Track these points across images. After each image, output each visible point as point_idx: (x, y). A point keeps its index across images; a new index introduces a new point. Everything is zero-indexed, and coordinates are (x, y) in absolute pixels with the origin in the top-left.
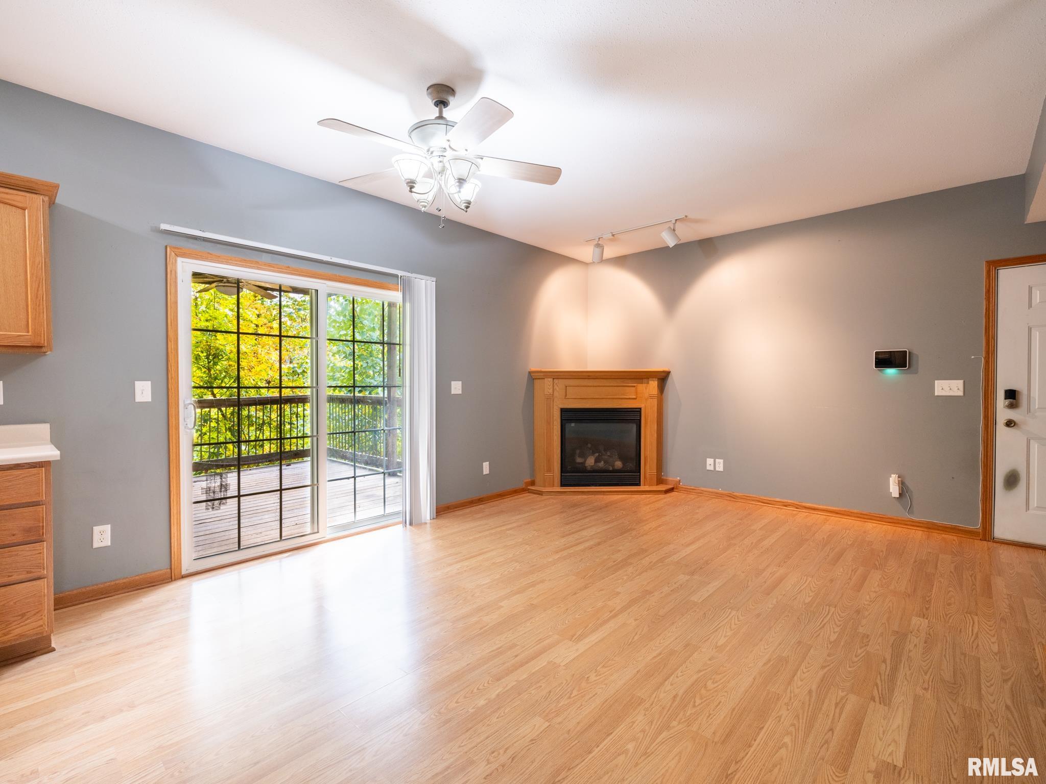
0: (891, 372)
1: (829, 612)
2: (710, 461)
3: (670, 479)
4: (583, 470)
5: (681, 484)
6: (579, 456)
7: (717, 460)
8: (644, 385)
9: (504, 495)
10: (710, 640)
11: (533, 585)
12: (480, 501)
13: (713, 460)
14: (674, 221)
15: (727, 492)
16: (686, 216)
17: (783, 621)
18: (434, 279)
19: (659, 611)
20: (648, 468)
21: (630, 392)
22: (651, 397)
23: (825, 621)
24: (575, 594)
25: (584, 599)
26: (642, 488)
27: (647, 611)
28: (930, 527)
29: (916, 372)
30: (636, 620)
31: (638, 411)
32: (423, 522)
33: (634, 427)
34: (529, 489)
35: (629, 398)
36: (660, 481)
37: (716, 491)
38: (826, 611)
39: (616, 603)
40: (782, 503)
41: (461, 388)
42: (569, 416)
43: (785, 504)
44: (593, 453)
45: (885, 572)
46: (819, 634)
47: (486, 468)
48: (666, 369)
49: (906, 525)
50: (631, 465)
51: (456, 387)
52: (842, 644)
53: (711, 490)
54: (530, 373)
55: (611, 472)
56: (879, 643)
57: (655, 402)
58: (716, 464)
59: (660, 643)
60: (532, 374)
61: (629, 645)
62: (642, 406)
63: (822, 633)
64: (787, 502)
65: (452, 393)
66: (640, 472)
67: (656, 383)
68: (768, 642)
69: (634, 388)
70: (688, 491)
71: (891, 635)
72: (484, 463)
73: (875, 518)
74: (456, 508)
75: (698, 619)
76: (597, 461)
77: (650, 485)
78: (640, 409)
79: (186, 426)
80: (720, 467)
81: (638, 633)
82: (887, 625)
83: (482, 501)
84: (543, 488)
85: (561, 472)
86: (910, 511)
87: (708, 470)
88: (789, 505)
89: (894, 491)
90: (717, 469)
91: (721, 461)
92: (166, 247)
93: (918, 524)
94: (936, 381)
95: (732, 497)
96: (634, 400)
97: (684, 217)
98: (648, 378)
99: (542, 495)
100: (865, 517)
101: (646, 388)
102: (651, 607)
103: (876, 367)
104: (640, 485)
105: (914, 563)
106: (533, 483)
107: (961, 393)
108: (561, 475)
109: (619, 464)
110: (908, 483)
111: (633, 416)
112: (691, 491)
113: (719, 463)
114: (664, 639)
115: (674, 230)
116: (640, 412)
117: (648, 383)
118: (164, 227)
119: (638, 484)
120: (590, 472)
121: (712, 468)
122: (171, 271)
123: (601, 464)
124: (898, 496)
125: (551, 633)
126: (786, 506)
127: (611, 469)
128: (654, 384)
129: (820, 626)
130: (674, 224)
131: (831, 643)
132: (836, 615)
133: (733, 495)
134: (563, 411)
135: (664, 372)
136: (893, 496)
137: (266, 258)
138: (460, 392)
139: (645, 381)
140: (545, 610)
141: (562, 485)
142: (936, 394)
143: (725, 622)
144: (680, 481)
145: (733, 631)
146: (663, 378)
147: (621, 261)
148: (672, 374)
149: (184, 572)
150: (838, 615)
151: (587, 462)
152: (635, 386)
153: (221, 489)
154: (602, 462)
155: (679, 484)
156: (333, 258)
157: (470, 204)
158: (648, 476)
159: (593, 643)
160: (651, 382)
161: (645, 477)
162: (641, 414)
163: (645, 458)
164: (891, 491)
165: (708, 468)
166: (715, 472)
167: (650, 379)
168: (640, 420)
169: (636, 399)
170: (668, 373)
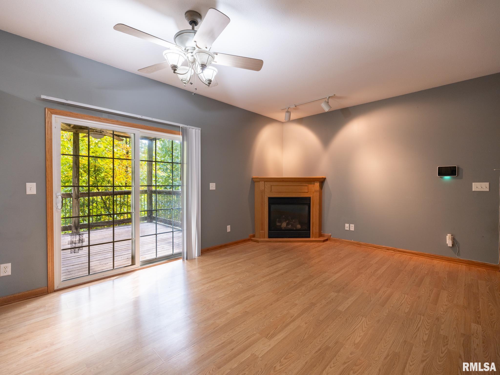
0: (447, 178)
1: (420, 319)
2: (347, 225)
3: (326, 234)
4: (280, 229)
5: (332, 237)
6: (279, 222)
7: (351, 225)
8: (312, 185)
9: (239, 243)
10: (350, 339)
11: (248, 298)
12: (225, 246)
13: (349, 224)
14: (328, 98)
15: (356, 242)
16: (334, 95)
17: (394, 325)
18: (200, 129)
19: (319, 317)
20: (314, 228)
21: (305, 189)
22: (316, 191)
23: (419, 326)
24: (271, 305)
25: (277, 308)
26: (311, 239)
27: (312, 317)
28: (470, 263)
29: (462, 178)
30: (306, 323)
31: (309, 199)
32: (194, 258)
33: (307, 207)
34: (252, 239)
35: (304, 192)
36: (321, 235)
37: (350, 241)
38: (418, 318)
39: (294, 311)
40: (386, 248)
41: (215, 186)
42: (273, 201)
43: (388, 249)
44: (285, 221)
45: (449, 292)
46: (417, 335)
47: (229, 228)
48: (324, 177)
49: (456, 262)
50: (305, 227)
51: (213, 186)
52: (432, 343)
53: (347, 240)
54: (252, 179)
56: (454, 343)
57: (318, 193)
58: (350, 227)
59: (320, 341)
60: (253, 180)
61: (302, 342)
62: (311, 196)
63: (418, 335)
64: (389, 248)
65: (210, 189)
66: (310, 230)
67: (318, 184)
68: (386, 341)
70: (335, 241)
71: (461, 337)
72: (227, 226)
73: (438, 258)
74: (212, 250)
75: (343, 323)
76: (287, 224)
77: (316, 237)
78: (310, 197)
79: (57, 208)
80: (352, 228)
81: (307, 334)
82: (457, 329)
83: (226, 246)
84: (259, 239)
85: (269, 231)
86: (459, 254)
88: (390, 249)
89: (449, 243)
90: (351, 229)
91: (353, 225)
92: (45, 109)
93: (463, 262)
94: (473, 183)
95: (359, 245)
96: (307, 193)
97: (333, 95)
98: (314, 182)
99: (258, 243)
100: (432, 257)
101: (313, 187)
102: (315, 314)
103: (438, 175)
104: (310, 238)
105: (465, 286)
106: (254, 236)
107: (488, 190)
108: (269, 232)
109: (299, 226)
110: (457, 238)
111: (306, 201)
112: (337, 241)
113: (352, 226)
114: (322, 338)
115: (328, 102)
116: (310, 199)
117: (314, 184)
118: (43, 97)
120: (283, 230)
121: (348, 229)
122: (48, 122)
123: (290, 226)
124: (451, 246)
125: (255, 332)
127: (295, 229)
128: (317, 185)
129: (417, 329)
130: (328, 99)
131: (424, 342)
132: (425, 322)
133: (360, 243)
134: (270, 199)
135: (322, 178)
136: (449, 246)
137: (105, 116)
138: (214, 189)
139: (313, 183)
140: (253, 316)
141: (269, 237)
142: (473, 190)
143: (359, 325)
144: (331, 235)
145: (364, 333)
146: (322, 181)
147: (300, 121)
148: (327, 178)
149: (56, 288)
150: (426, 321)
151: (282, 225)
152: (307, 186)
153: (79, 242)
154: (290, 225)
155: (331, 237)
156: (143, 117)
157: (211, 82)
158: (314, 232)
159: (280, 340)
160: (315, 183)
161: (313, 233)
162: (310, 200)
163: (313, 223)
164: (447, 243)
165: (346, 229)
166: (349, 230)
167: (315, 182)
168: (310, 203)
169: (307, 192)
170: (325, 179)
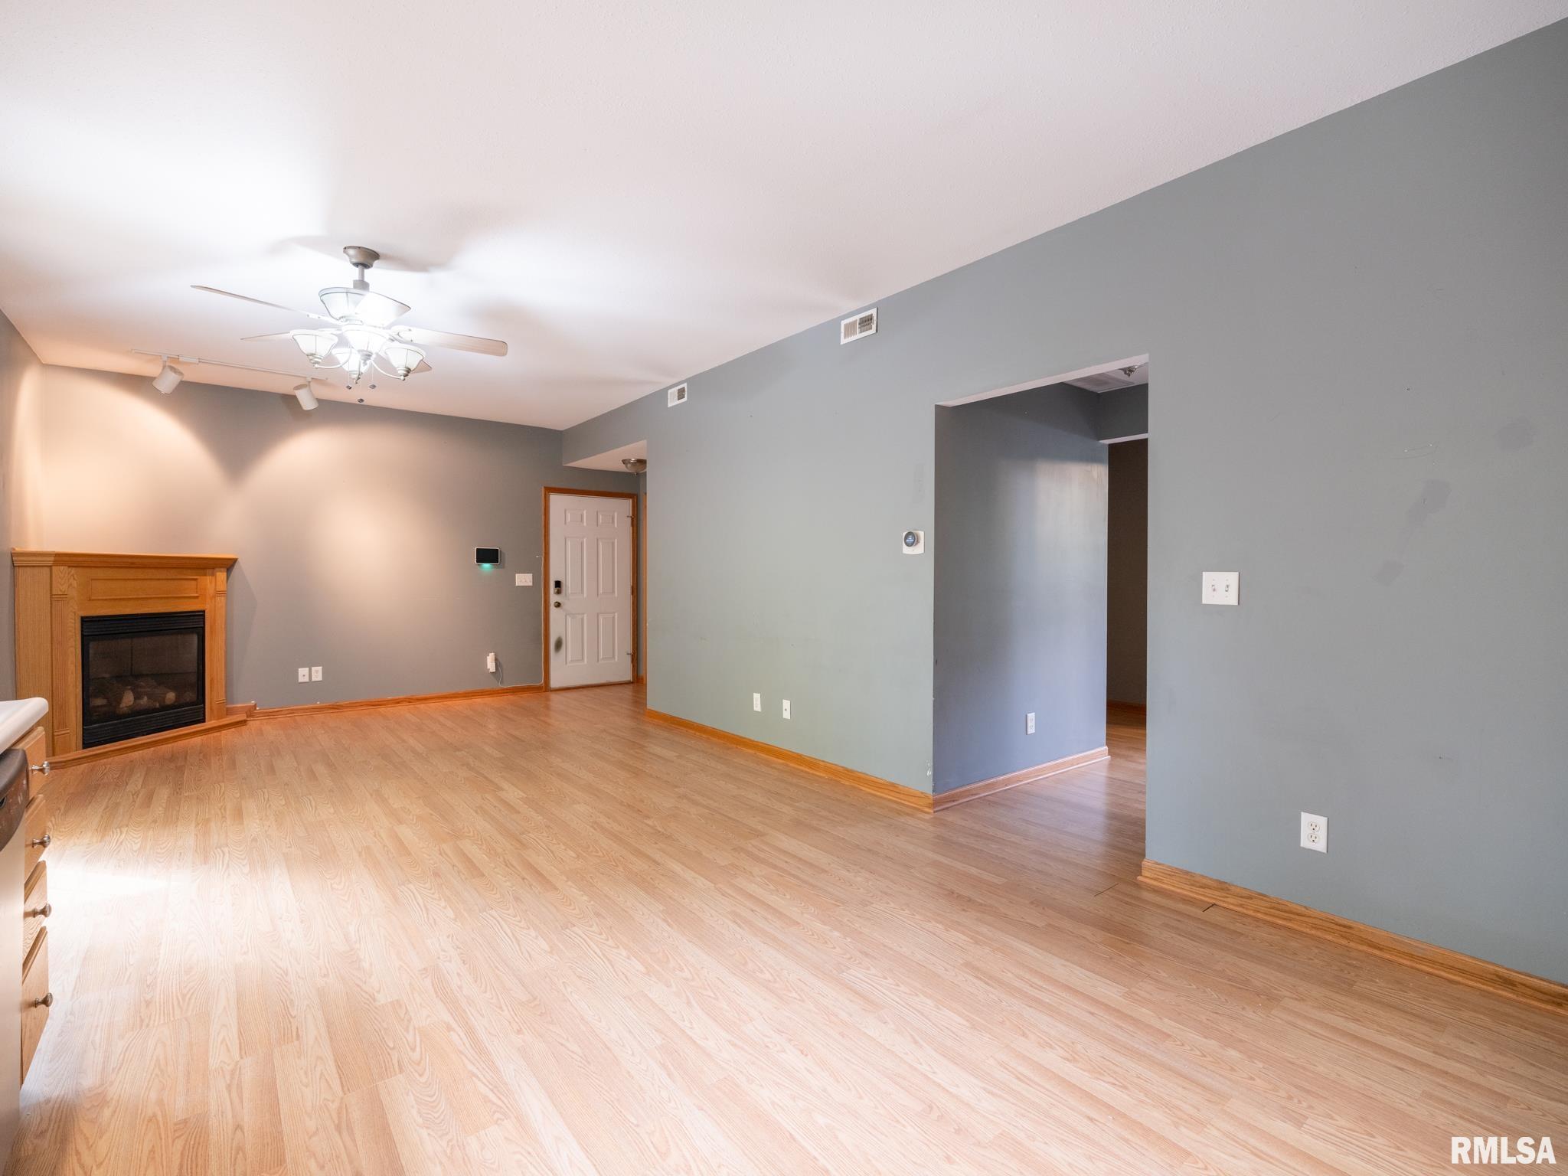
0: (487, 566)
2: (303, 671)
3: (242, 705)
4: (116, 715)
5: (258, 708)
7: (313, 668)
8: (208, 577)
13: (307, 669)
15: (328, 704)
20: (214, 695)
21: (189, 588)
26: (208, 724)
28: (515, 691)
29: (503, 567)
31: (200, 615)
33: (195, 638)
35: (190, 597)
37: (313, 705)
40: (395, 701)
42: (96, 628)
43: (398, 701)
44: (129, 689)
48: (234, 556)
49: (499, 693)
50: (190, 696)
53: (305, 706)
54: (13, 555)
55: (155, 710)
57: (224, 600)
58: (310, 674)
60: (15, 558)
62: (207, 607)
66: (204, 702)
67: (225, 574)
69: (194, 583)
70: (269, 715)
73: (477, 694)
76: (137, 697)
77: (217, 718)
78: (204, 611)
80: (317, 673)
85: (84, 726)
86: (502, 682)
87: (301, 683)
89: (491, 666)
90: (314, 679)
91: (320, 668)
93: (507, 691)
94: (517, 575)
95: (336, 708)
96: (196, 600)
98: (214, 568)
100: (469, 695)
101: (211, 583)
103: (477, 562)
104: (204, 722)
107: (531, 584)
108: (83, 729)
109: (171, 697)
110: (499, 658)
111: (194, 623)
112: (274, 713)
113: (317, 671)
116: (204, 616)
117: (213, 575)
119: (203, 721)
120: (127, 716)
121: (306, 679)
123: (144, 701)
124: (494, 670)
126: (398, 703)
127: (158, 705)
128: (220, 576)
133: (337, 705)
134: (88, 621)
136: (491, 671)
139: (209, 571)
141: (87, 745)
142: (517, 585)
144: (255, 706)
146: (229, 565)
148: (240, 561)
151: (122, 702)
152: (196, 579)
154: (146, 698)
155: (256, 709)
158: (214, 706)
160: (218, 574)
161: (211, 709)
162: (204, 619)
163: (212, 681)
164: (488, 667)
165: (301, 679)
166: (311, 683)
167: (217, 569)
168: (203, 628)
169: (197, 597)
170: (235, 561)
